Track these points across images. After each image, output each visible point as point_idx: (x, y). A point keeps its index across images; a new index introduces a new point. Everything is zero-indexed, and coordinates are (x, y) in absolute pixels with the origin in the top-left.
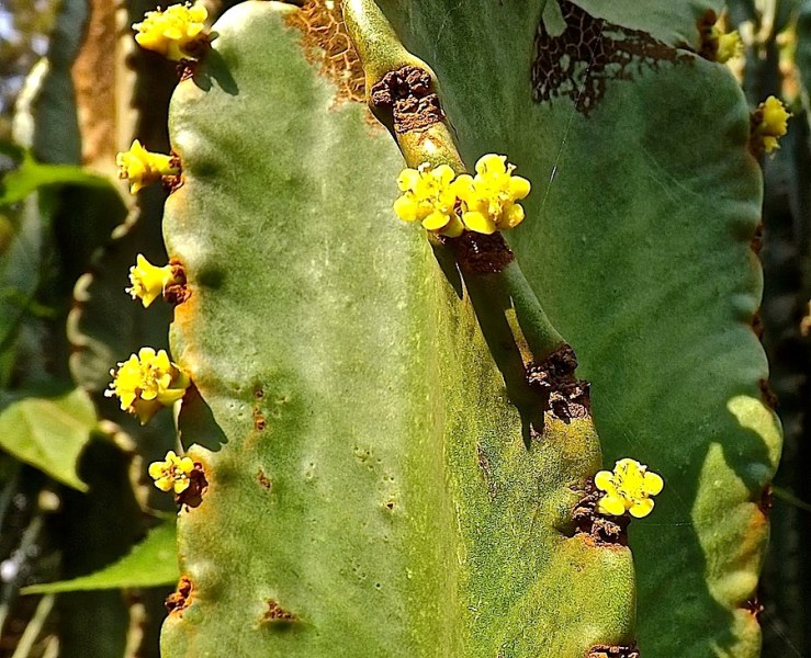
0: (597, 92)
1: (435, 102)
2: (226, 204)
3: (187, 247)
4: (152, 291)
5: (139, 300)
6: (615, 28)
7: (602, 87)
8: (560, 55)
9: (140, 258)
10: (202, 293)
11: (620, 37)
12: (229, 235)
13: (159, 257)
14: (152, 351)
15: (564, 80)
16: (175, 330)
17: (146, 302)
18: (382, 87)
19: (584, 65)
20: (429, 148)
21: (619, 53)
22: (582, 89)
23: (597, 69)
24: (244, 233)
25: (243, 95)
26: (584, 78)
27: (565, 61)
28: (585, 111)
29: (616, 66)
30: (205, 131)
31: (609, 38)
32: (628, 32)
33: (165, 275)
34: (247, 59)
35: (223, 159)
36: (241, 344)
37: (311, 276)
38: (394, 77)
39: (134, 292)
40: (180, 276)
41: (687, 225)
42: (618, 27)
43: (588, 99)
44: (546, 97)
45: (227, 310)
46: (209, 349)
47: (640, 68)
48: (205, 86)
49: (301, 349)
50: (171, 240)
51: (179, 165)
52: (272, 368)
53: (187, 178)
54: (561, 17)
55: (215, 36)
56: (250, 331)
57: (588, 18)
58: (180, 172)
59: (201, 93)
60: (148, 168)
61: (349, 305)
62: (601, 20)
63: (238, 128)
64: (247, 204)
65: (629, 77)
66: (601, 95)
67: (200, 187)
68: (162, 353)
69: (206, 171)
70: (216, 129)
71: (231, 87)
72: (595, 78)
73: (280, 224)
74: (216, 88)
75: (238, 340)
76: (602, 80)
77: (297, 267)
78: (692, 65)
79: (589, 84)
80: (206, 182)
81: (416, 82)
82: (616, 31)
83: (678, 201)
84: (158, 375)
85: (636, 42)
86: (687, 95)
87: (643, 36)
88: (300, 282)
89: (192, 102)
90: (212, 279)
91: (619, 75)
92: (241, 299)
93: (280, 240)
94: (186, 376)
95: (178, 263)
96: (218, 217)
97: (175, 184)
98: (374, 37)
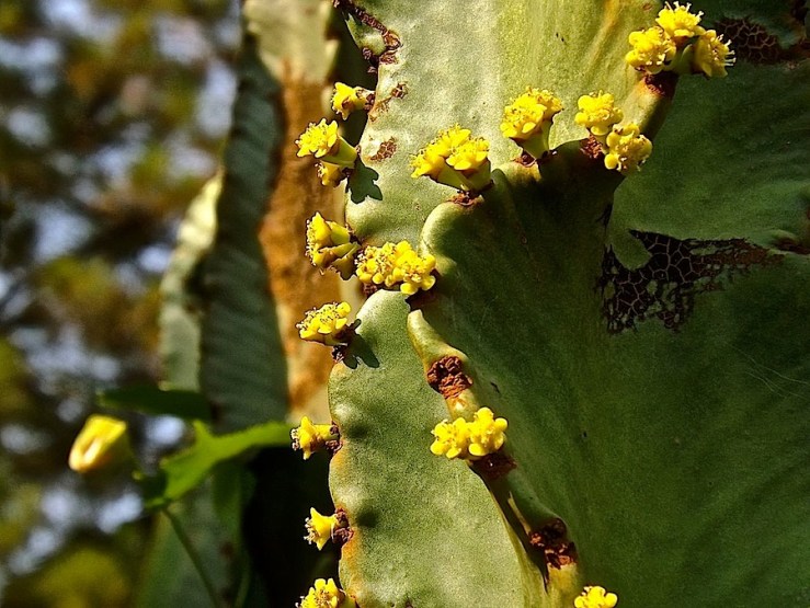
0: (686, 307)
1: (462, 377)
2: (377, 457)
3: (347, 496)
4: (324, 535)
5: (314, 544)
6: (703, 244)
7: (691, 302)
8: (646, 283)
9: (313, 511)
10: (361, 532)
11: (712, 250)
12: (379, 482)
13: (327, 508)
14: (323, 581)
15: (652, 303)
16: (343, 564)
17: (320, 546)
18: (432, 372)
19: (673, 285)
20: (459, 407)
21: (709, 266)
22: (671, 307)
23: (687, 286)
24: (391, 479)
25: (383, 367)
26: (673, 297)
27: (652, 287)
28: (675, 327)
29: (704, 280)
30: (355, 401)
31: (699, 255)
32: (719, 244)
33: (331, 521)
34: (384, 337)
35: (371, 421)
36: (394, 569)
37: (447, 507)
38: (439, 364)
39: (309, 538)
40: (344, 519)
41: (792, 412)
42: (708, 242)
43: (677, 316)
44: (630, 324)
45: (382, 543)
46: (370, 576)
47: (730, 277)
48: (352, 364)
49: (442, 568)
50: (335, 493)
51: (337, 432)
52: (418, 587)
53: (345, 441)
54: (644, 249)
55: (358, 322)
56: (401, 559)
57: (675, 242)
58: (339, 436)
59: (350, 371)
60: (315, 437)
61: (478, 525)
62: (689, 240)
63: (380, 393)
64: (392, 454)
65: (720, 286)
66: (690, 310)
67: (355, 446)
68: (331, 580)
69: (358, 432)
70: (363, 398)
71: (373, 362)
72: (684, 295)
73: (420, 467)
74: (362, 365)
75: (391, 567)
76: (690, 295)
77: (436, 501)
78: (781, 264)
79: (678, 302)
80: (359, 441)
81: (451, 366)
82: (705, 247)
83: (780, 392)
84: (329, 598)
85: (728, 252)
86: (779, 292)
87: (737, 243)
88: (438, 513)
89: (344, 379)
90: (368, 520)
91: (709, 287)
92: (393, 532)
93: (421, 481)
94: (352, 600)
95: (341, 510)
96: (371, 470)
97: (336, 447)
98: (424, 343)
